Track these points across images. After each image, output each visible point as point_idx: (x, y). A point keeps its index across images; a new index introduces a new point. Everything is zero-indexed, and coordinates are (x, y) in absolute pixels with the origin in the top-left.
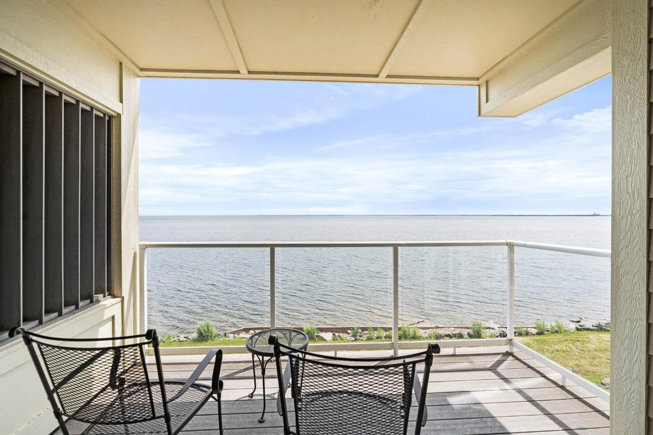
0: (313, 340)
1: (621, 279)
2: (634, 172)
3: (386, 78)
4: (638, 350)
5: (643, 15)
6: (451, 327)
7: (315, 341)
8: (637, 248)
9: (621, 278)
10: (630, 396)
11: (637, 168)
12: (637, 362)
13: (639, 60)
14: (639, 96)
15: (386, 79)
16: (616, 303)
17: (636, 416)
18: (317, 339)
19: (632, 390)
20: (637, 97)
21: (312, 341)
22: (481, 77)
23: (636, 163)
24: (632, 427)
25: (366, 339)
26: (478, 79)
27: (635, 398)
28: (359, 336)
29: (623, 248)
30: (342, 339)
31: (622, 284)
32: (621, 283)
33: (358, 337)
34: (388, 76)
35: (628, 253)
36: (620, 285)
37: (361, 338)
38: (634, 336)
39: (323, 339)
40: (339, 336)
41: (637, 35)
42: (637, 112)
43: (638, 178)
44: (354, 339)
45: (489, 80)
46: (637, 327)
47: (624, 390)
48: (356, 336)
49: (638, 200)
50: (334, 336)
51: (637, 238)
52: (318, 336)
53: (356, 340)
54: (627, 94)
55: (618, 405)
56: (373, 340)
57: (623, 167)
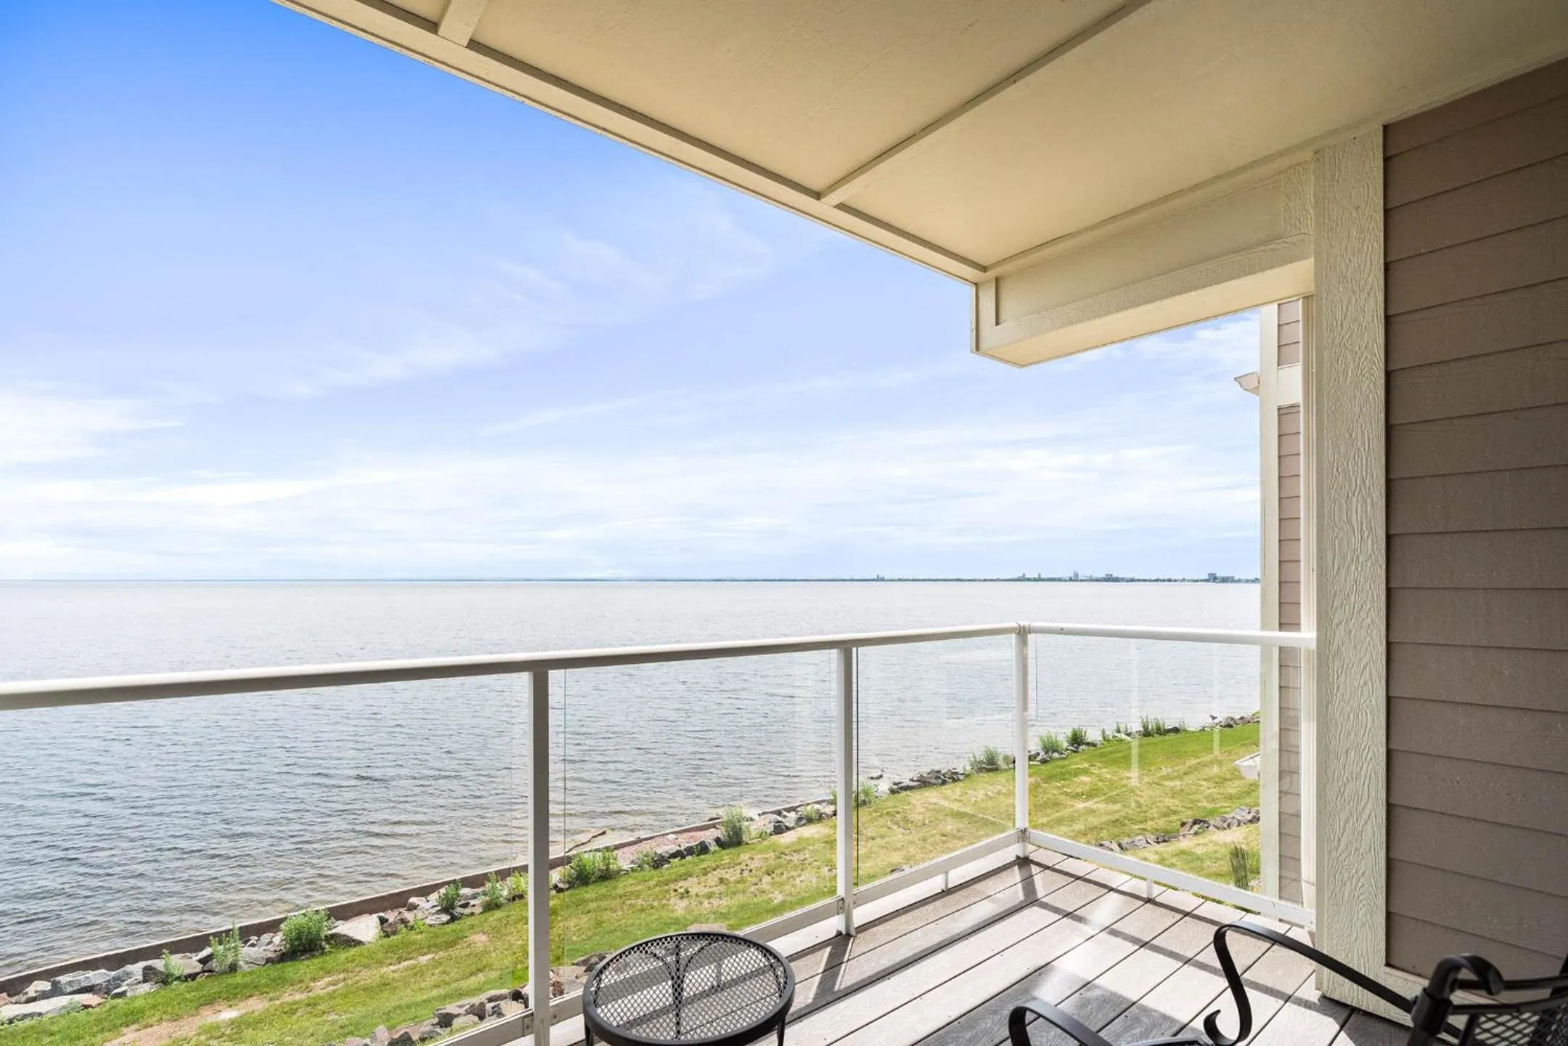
0: (317, 953)
1: (1338, 677)
2: (1360, 488)
3: (835, 207)
4: (1371, 799)
5: (1376, 219)
6: (667, 834)
7: (323, 954)
8: (1369, 621)
9: (1336, 676)
10: (1357, 884)
11: (1367, 482)
12: (1369, 822)
13: (1369, 294)
14: (1369, 357)
15: (836, 210)
16: (1327, 723)
17: (1369, 916)
18: (327, 946)
19: (1361, 872)
20: (1366, 358)
21: (313, 956)
22: (994, 266)
23: (1364, 474)
24: (1360, 936)
25: (481, 911)
26: (984, 269)
27: (1366, 886)
28: (461, 906)
29: (1341, 623)
30: (412, 928)
31: (1339, 686)
32: (1336, 686)
33: (459, 910)
34: (842, 207)
35: (1350, 632)
36: (1335, 691)
37: (467, 911)
38: (1363, 777)
39: (350, 942)
40: (404, 921)
41: (1365, 250)
42: (1366, 385)
43: (1368, 500)
44: (445, 918)
45: (1001, 277)
46: (1368, 759)
47: (1346, 875)
48: (453, 908)
49: (1370, 538)
50: (385, 925)
51: (1368, 603)
52: (333, 936)
53: (453, 919)
54: (1347, 352)
55: (1332, 905)
56: (502, 909)
57: (1341, 478)
